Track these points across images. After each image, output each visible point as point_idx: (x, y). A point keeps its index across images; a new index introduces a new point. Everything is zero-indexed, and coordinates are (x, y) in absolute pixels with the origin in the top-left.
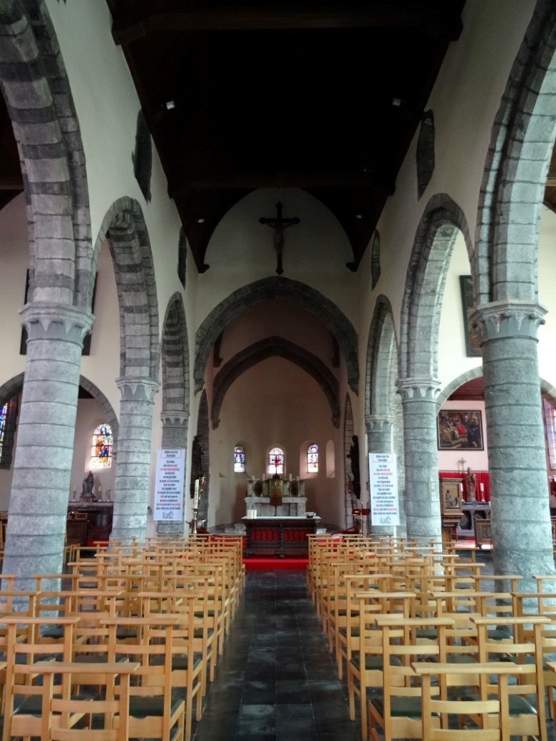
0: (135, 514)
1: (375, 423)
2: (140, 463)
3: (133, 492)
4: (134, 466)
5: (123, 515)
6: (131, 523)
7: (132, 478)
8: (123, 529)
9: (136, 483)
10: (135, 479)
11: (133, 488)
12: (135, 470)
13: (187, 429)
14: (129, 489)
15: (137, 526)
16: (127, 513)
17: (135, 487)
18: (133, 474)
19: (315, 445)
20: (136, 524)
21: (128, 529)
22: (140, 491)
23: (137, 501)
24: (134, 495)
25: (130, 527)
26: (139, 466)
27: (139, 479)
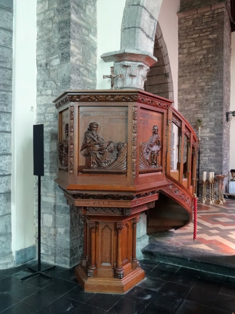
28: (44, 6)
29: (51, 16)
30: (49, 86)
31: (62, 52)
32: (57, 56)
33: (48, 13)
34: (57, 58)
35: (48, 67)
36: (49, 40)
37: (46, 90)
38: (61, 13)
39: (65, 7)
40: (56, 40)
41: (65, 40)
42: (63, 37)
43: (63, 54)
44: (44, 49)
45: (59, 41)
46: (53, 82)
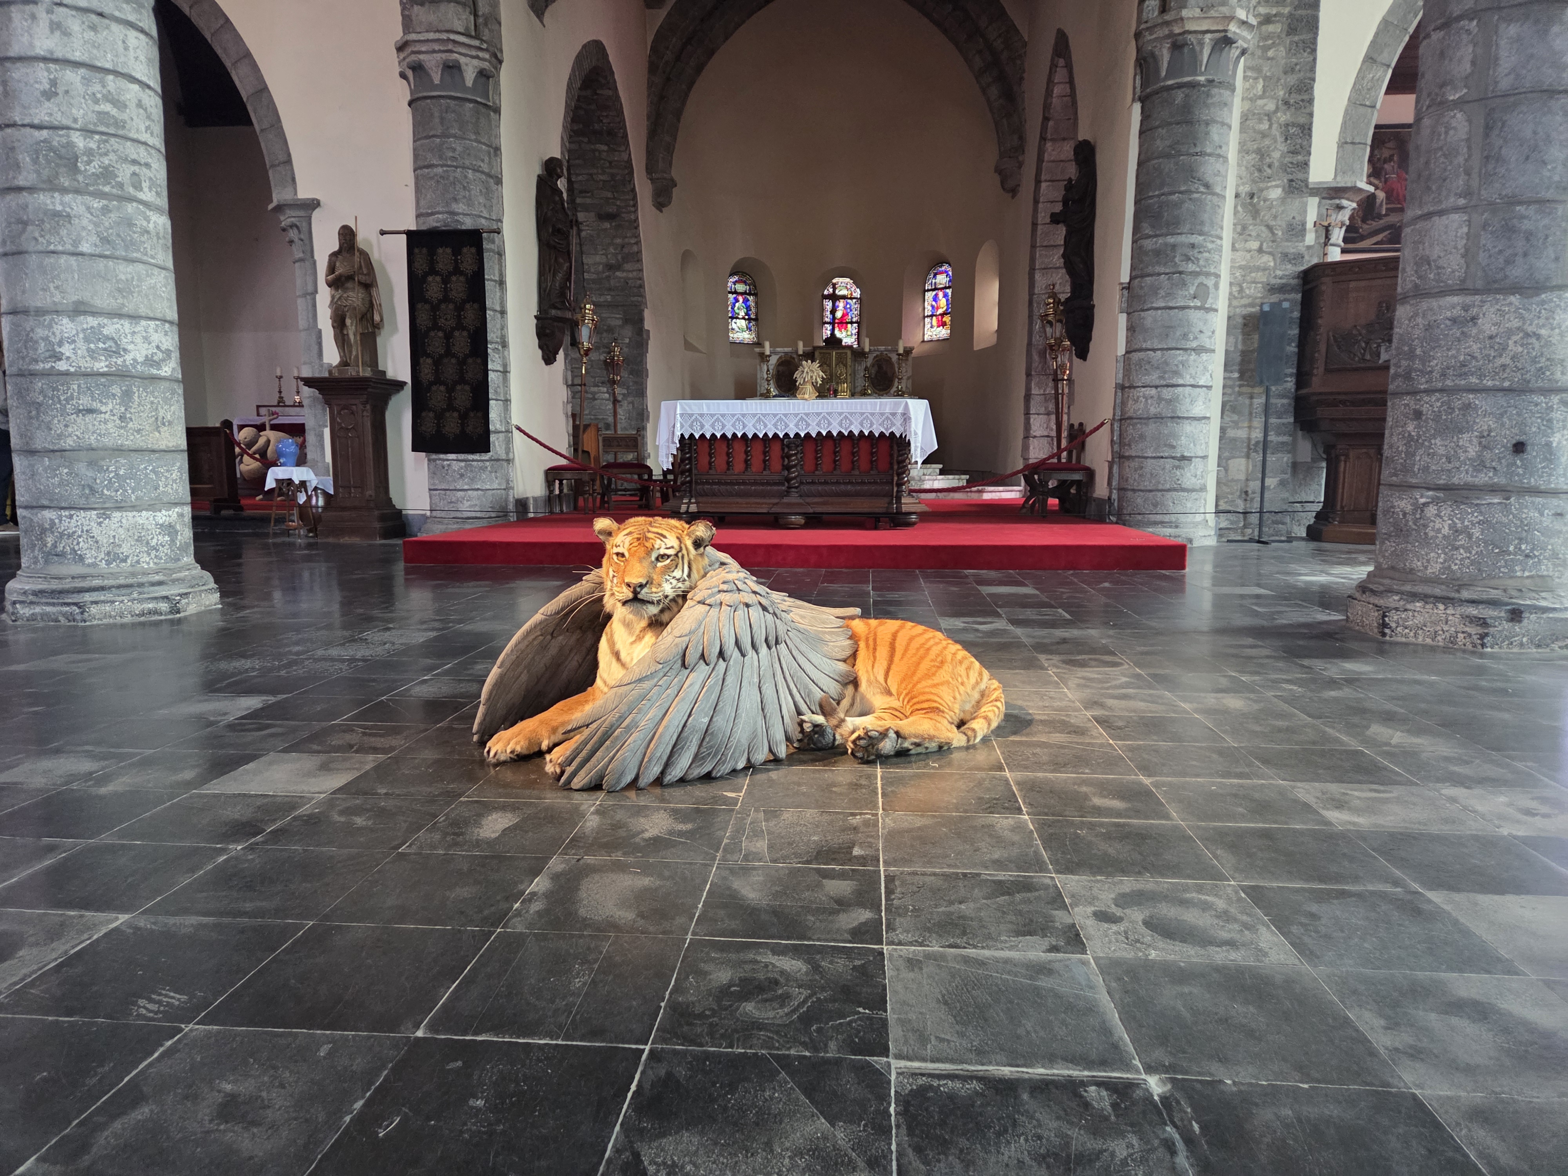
0: (79, 310)
1: (1178, 46)
2: (77, 64)
3: (54, 202)
4: (41, 74)
5: (25, 312)
6: (66, 350)
7: (45, 133)
8: (33, 374)
9: (71, 162)
10: (57, 139)
11: (52, 186)
12: (49, 95)
13: (497, 110)
14: (31, 189)
15: (101, 366)
16: (37, 301)
17: (65, 181)
18: (40, 115)
19: (946, 267)
20: (93, 354)
21: (51, 373)
22: (97, 204)
23: (85, 248)
24: (61, 218)
25: (62, 366)
26: (72, 77)
27: (79, 141)
28: (1253, 87)
29: (1267, 108)
30: (1254, 234)
31: (1290, 177)
32: (1278, 182)
33: (1260, 102)
34: (1277, 186)
35: (1255, 200)
36: (1262, 154)
37: (1246, 241)
38: (1293, 109)
39: (1303, 100)
40: (1276, 155)
41: (1300, 158)
42: (1294, 152)
43: (1292, 181)
44: (1247, 168)
45: (1283, 156)
46: (1263, 228)
